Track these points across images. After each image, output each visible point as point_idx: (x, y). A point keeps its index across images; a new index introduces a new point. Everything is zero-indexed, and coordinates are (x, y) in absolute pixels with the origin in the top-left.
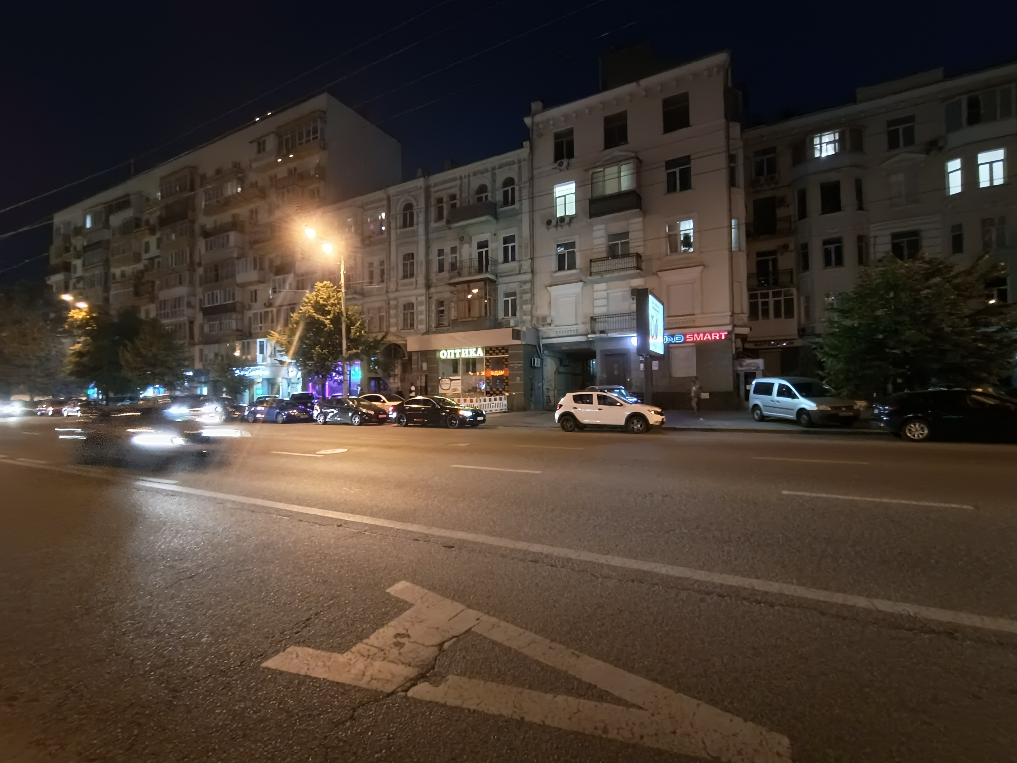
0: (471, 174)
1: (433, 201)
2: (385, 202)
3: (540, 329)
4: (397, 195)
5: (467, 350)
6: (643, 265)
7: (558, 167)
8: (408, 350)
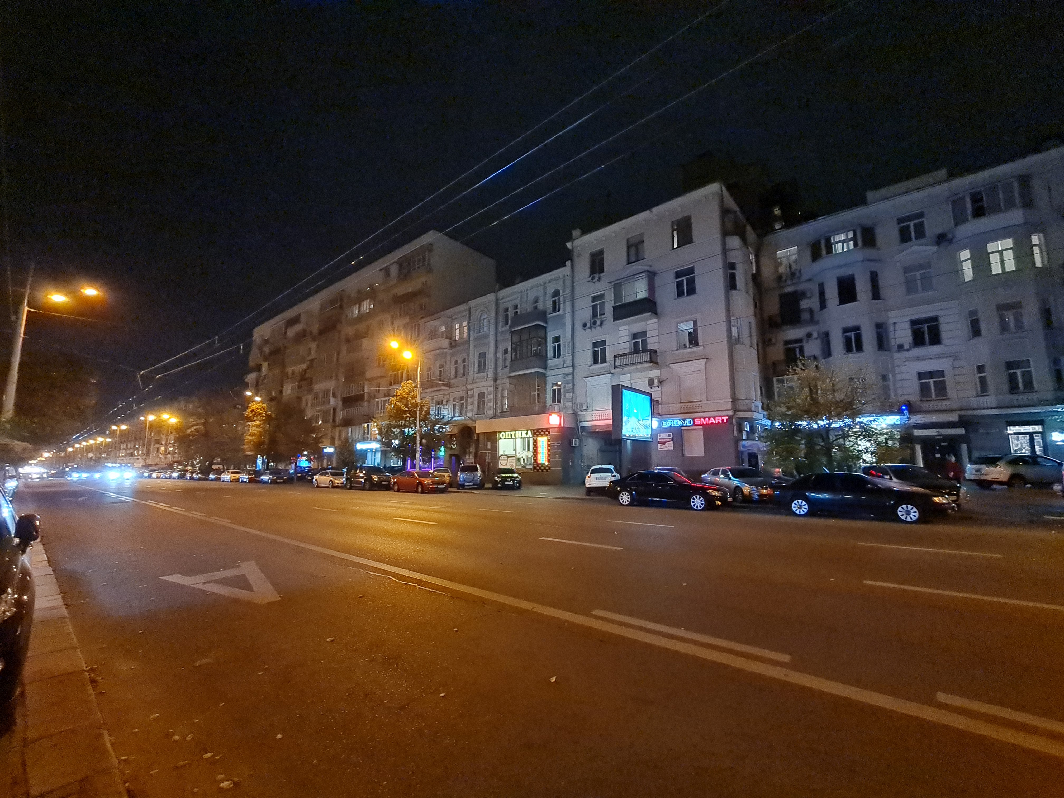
0: (529, 288)
1: (501, 311)
2: (468, 312)
3: (579, 413)
4: (475, 307)
5: (520, 432)
6: (657, 359)
7: (592, 280)
8: (477, 432)
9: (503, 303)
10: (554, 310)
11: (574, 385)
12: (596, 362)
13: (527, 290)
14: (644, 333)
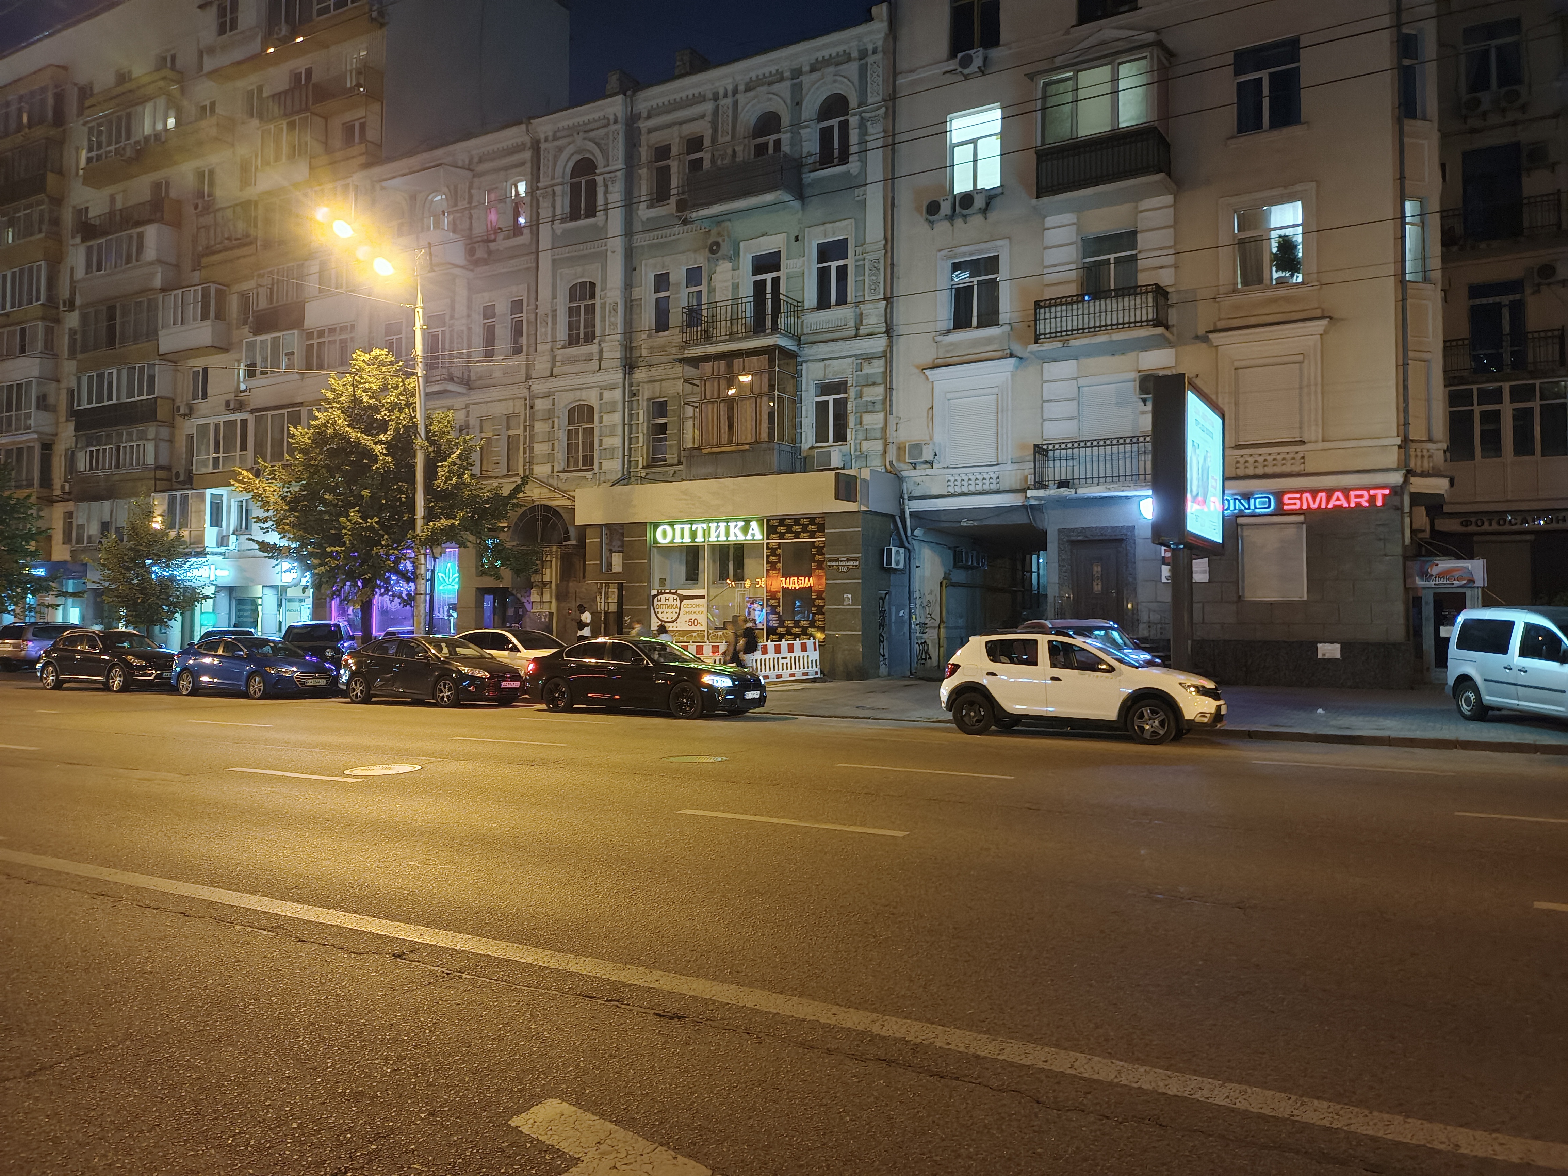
0: (741, 88)
1: (644, 153)
2: (527, 155)
3: (905, 474)
4: (555, 138)
5: (723, 525)
6: (1173, 316)
7: (960, 69)
8: (578, 522)
9: (650, 131)
10: (826, 159)
11: (889, 390)
12: (961, 321)
13: (735, 92)
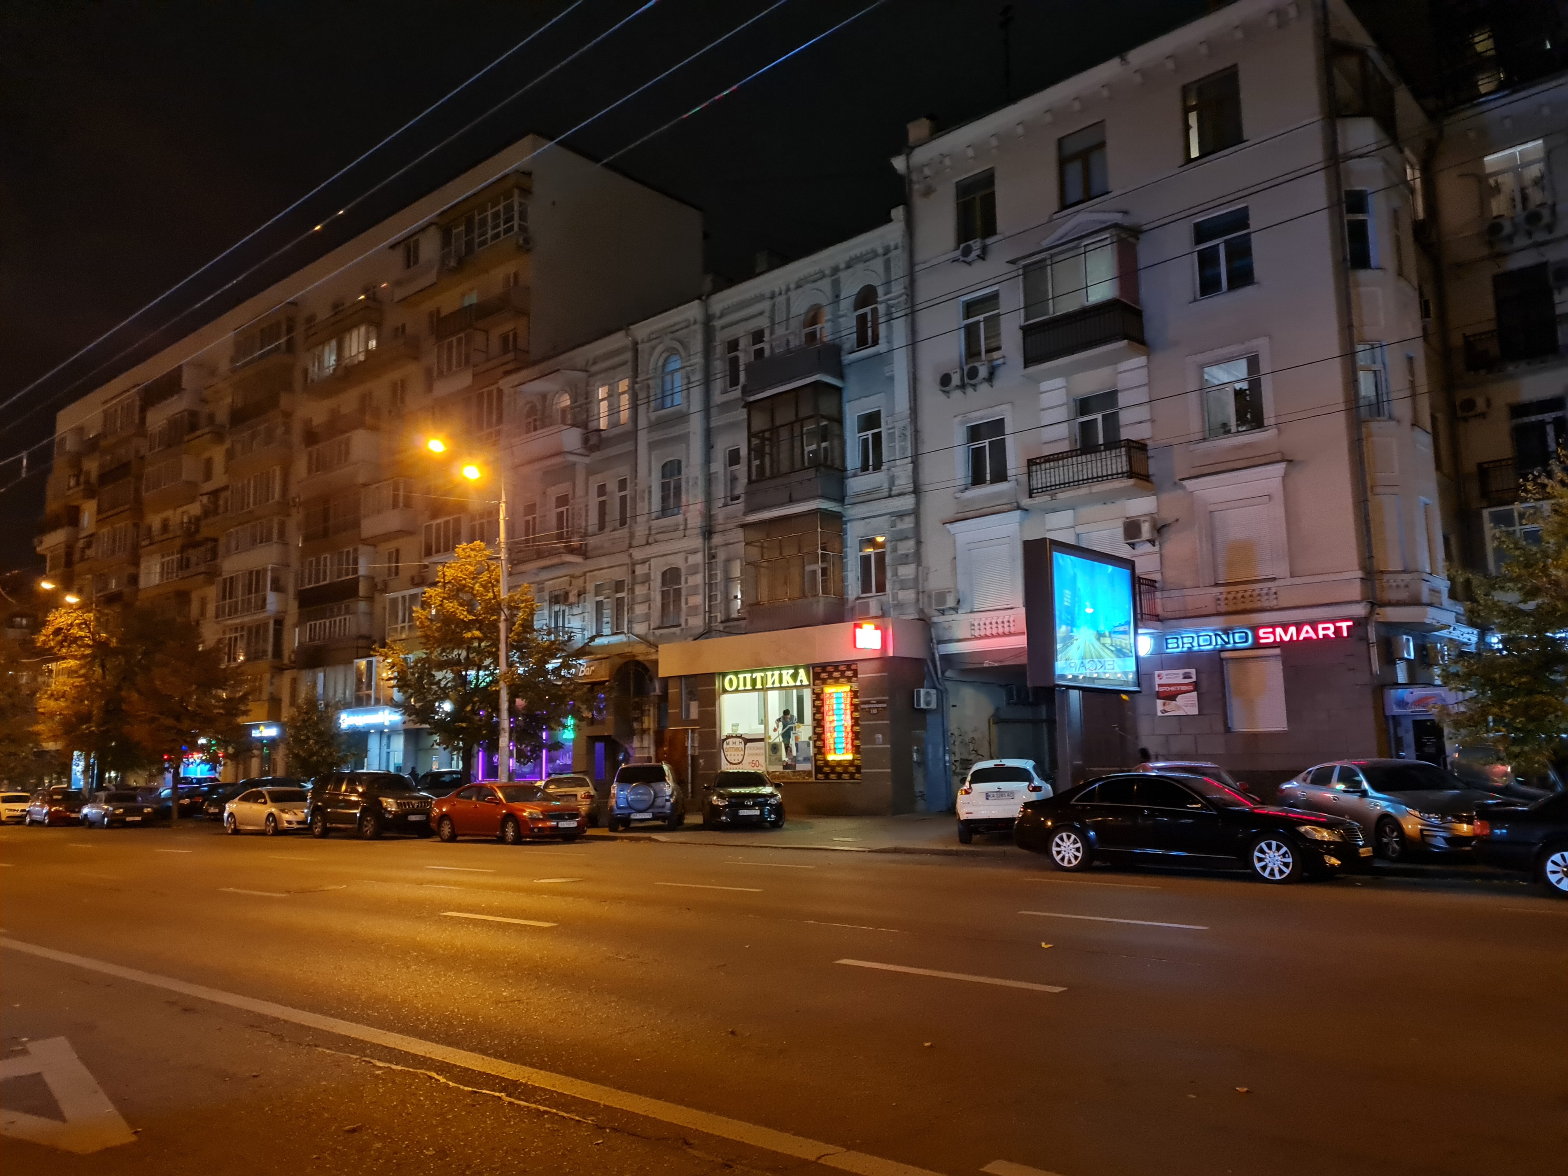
0: (792, 286)
1: (719, 349)
2: (628, 356)
3: (935, 619)
4: (649, 340)
5: (777, 673)
6: (1153, 467)
8: (660, 675)
9: (723, 328)
10: (862, 342)
11: (919, 543)
12: (977, 479)
13: (788, 290)
14: (1109, 398)
